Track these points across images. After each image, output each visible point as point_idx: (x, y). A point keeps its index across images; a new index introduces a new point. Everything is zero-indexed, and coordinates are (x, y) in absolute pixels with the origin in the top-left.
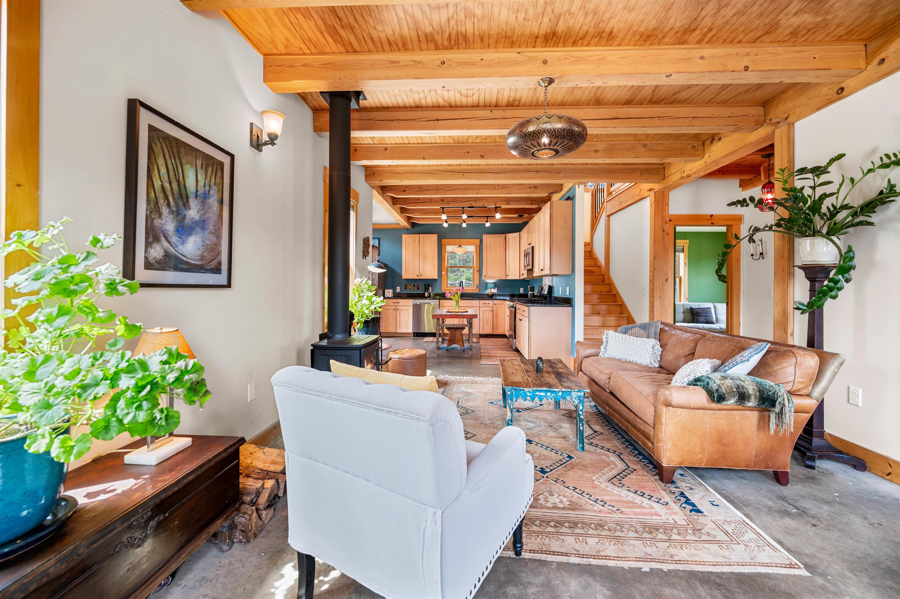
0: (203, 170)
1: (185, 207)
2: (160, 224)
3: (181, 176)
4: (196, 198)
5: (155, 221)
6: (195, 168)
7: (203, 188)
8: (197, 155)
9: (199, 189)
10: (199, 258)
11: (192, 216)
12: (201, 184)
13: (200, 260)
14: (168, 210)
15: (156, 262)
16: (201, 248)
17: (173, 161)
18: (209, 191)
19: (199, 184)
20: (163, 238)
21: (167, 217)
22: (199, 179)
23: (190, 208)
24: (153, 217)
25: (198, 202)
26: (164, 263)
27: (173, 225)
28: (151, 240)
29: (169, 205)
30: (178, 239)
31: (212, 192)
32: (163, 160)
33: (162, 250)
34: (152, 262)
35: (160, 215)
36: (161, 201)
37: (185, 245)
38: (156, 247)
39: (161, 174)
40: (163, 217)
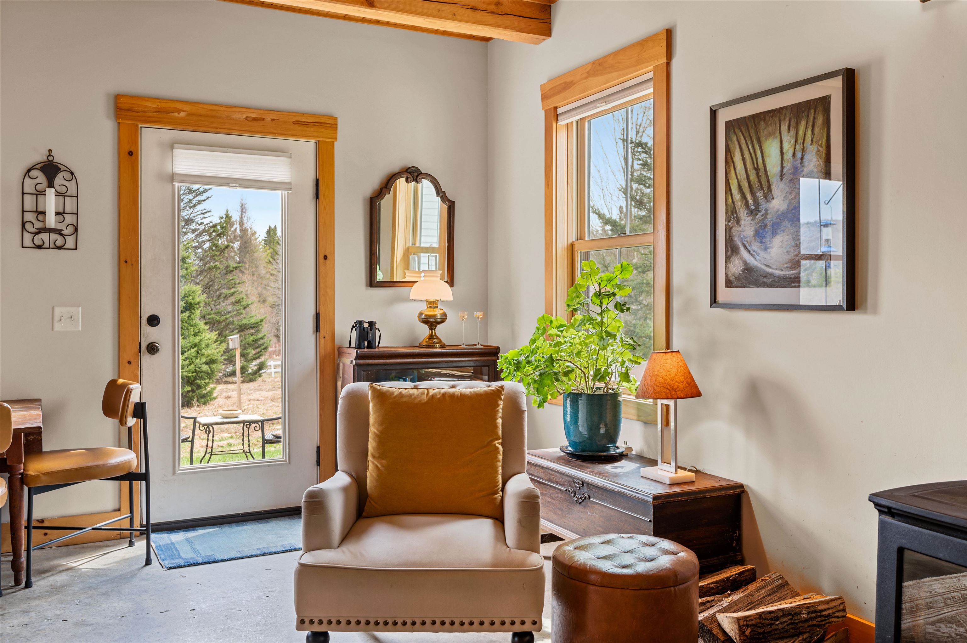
0: (792, 132)
1: (766, 199)
2: (738, 231)
3: (760, 160)
4: (781, 180)
5: (733, 230)
6: (779, 137)
7: (792, 158)
8: (781, 117)
9: (785, 165)
10: (788, 265)
11: (777, 207)
12: (788, 156)
13: (790, 268)
14: (746, 211)
15: (735, 278)
16: (792, 250)
17: (750, 147)
18: (802, 159)
19: (785, 157)
20: (742, 249)
21: (745, 220)
22: (784, 151)
23: (773, 198)
24: (731, 226)
25: (785, 184)
26: (743, 278)
27: (753, 229)
28: (729, 253)
29: (747, 205)
30: (759, 244)
31: (807, 157)
32: (740, 153)
33: (741, 263)
34: (731, 279)
35: (738, 221)
36: (739, 205)
37: (769, 250)
38: (735, 260)
39: (737, 172)
40: (742, 222)
